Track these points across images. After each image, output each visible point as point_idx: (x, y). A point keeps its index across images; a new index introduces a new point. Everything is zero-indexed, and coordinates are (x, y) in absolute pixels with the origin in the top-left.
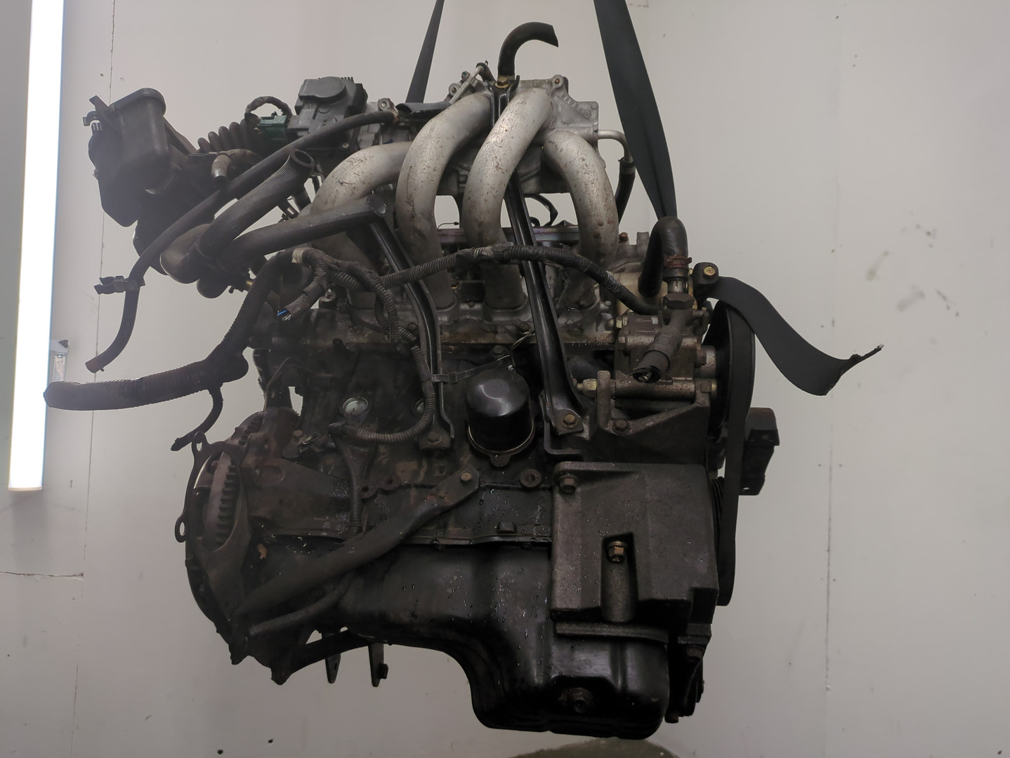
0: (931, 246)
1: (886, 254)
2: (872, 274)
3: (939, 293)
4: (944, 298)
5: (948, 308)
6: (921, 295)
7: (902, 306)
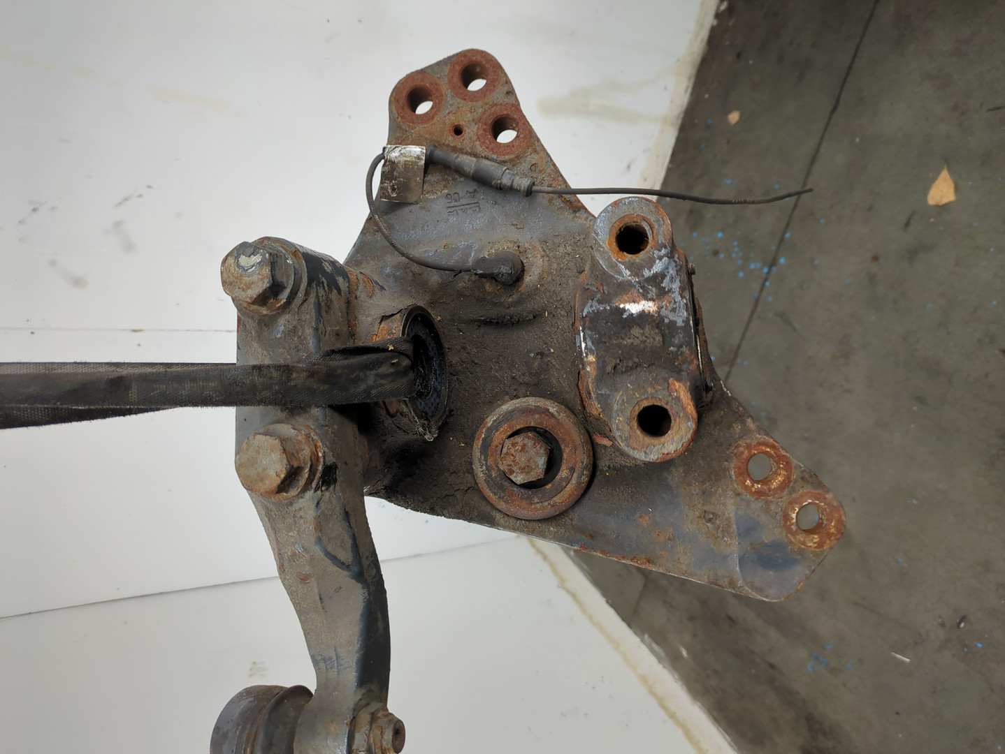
0: (53, 208)
1: (53, 263)
2: (78, 282)
3: (120, 204)
4: (126, 199)
5: (140, 196)
6: (118, 224)
7: (129, 247)
